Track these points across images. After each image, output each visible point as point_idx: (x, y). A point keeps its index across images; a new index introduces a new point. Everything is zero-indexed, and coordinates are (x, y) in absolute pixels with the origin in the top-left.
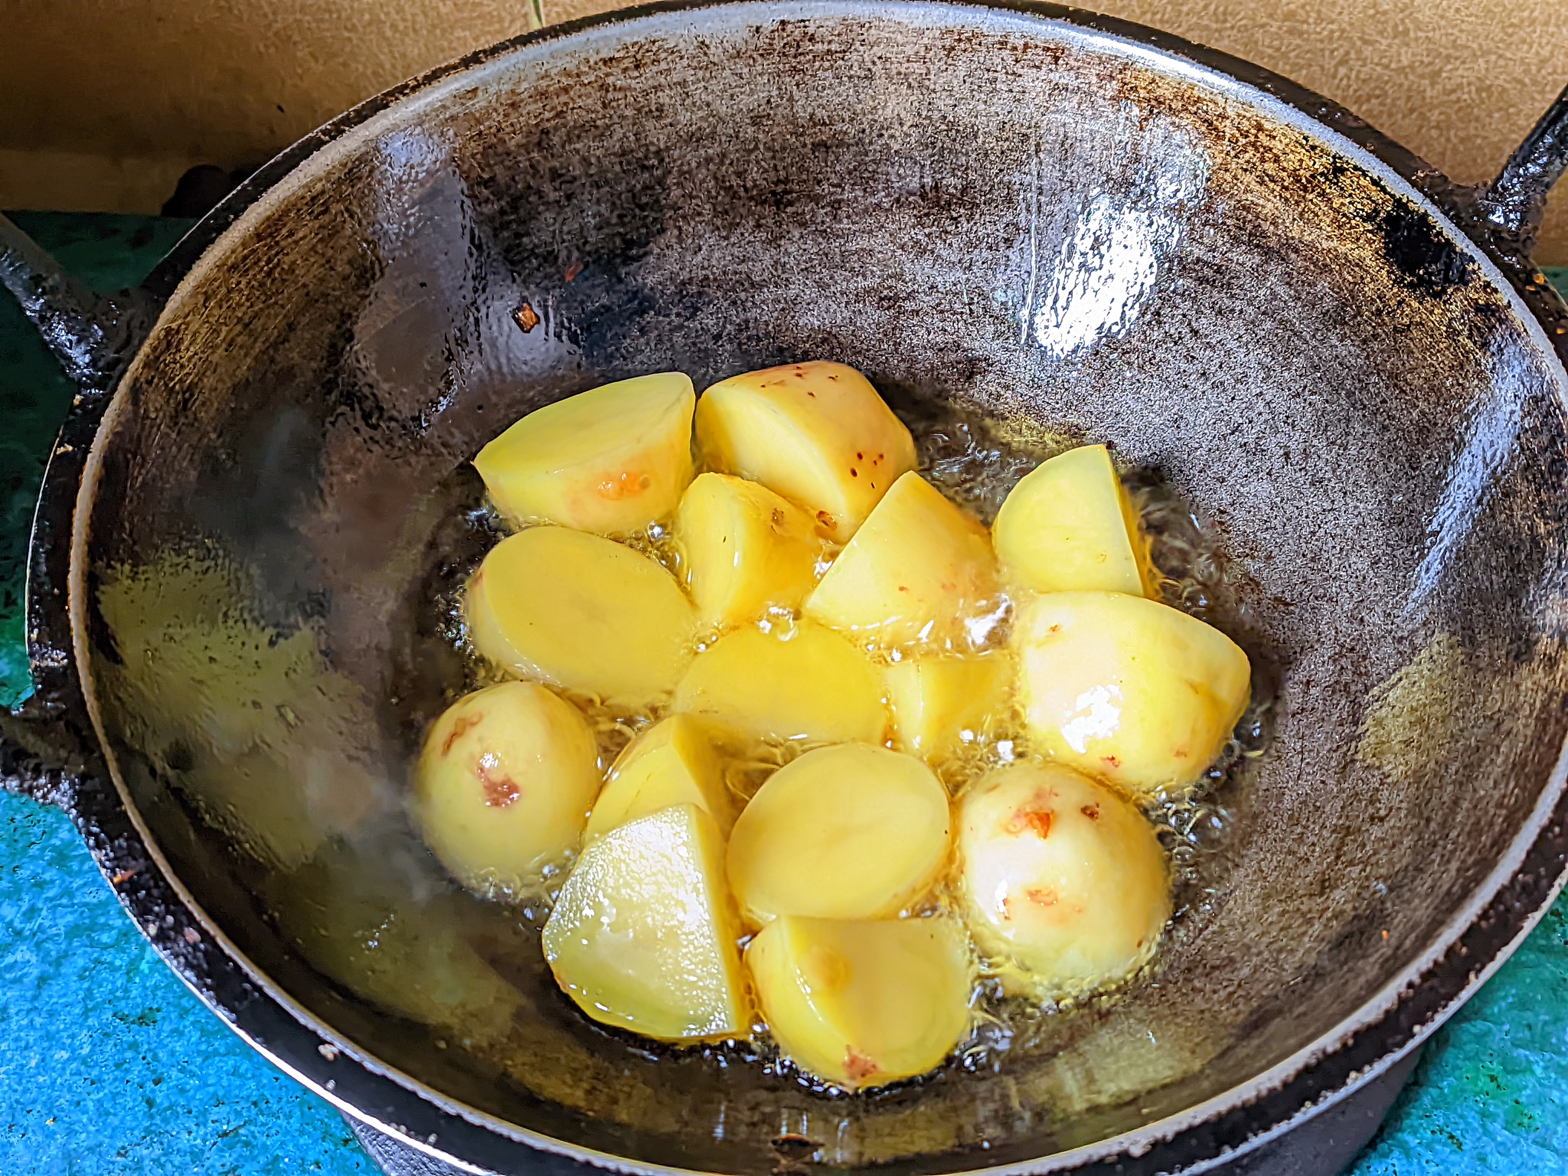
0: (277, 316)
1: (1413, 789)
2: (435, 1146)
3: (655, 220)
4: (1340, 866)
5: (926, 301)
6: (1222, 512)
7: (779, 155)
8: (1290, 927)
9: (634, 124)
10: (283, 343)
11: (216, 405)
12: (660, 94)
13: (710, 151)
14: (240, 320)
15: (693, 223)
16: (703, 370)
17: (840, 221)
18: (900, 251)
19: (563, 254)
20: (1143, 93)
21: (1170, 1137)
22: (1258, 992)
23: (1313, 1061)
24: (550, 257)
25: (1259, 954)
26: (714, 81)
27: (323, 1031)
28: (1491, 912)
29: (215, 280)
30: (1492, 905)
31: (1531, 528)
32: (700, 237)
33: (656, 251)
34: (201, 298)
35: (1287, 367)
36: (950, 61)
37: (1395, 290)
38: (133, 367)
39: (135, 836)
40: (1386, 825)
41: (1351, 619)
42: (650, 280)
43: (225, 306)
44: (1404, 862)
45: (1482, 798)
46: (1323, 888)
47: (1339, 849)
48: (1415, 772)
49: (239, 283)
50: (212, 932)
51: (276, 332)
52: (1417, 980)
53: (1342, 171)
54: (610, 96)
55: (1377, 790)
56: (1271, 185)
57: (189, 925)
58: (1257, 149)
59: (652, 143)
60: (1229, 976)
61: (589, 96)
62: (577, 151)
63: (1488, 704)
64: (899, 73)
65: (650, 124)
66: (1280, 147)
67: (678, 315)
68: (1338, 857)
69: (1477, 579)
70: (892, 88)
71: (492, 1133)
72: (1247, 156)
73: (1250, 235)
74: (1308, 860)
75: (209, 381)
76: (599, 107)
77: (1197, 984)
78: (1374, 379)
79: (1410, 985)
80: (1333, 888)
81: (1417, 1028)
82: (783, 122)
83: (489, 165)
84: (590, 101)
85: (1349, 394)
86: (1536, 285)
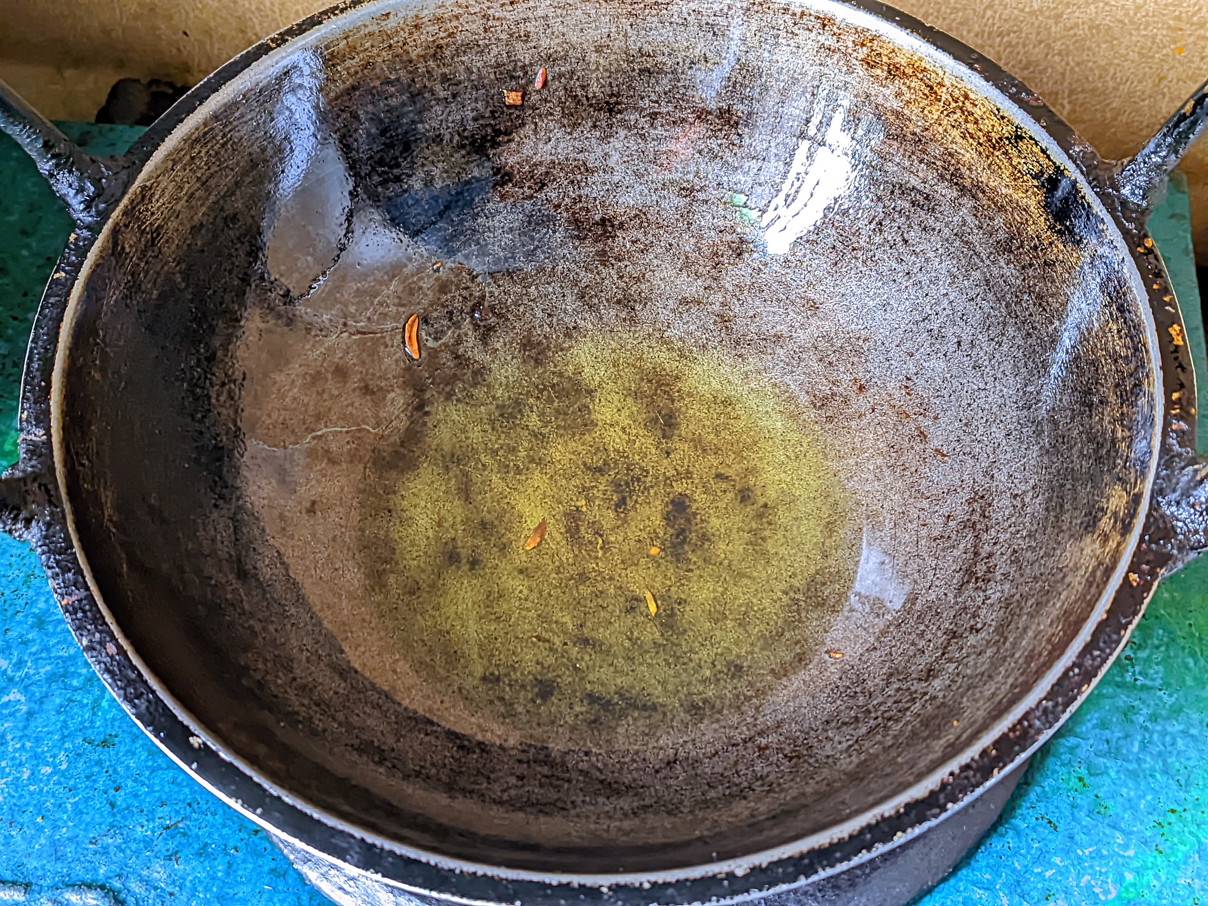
0: (227, 176)
1: (1002, 612)
2: (260, 816)
3: (518, 116)
4: (943, 661)
5: (713, 194)
6: (908, 379)
7: (614, 76)
8: (900, 701)
9: (507, 45)
10: (231, 196)
11: (176, 242)
12: (528, 24)
13: (563, 69)
14: (198, 179)
15: (546, 121)
16: (545, 230)
17: (655, 128)
18: (698, 155)
19: (447, 137)
20: (885, 59)
21: (764, 865)
22: (867, 750)
23: (874, 822)
24: (438, 139)
25: (876, 718)
26: (569, 18)
27: (193, 727)
28: (1018, 727)
29: (182, 150)
30: (1020, 722)
31: (1113, 432)
32: (551, 131)
33: (517, 139)
34: (170, 164)
35: (967, 277)
36: (745, 18)
37: (1049, 233)
38: (114, 215)
39: (80, 572)
40: (979, 636)
41: (986, 473)
42: (511, 161)
43: (188, 169)
44: (983, 669)
45: (1040, 632)
46: (929, 676)
47: (946, 648)
48: (1006, 599)
49: (200, 152)
50: (125, 648)
51: (226, 189)
52: (957, 771)
53: (1021, 138)
54: (490, 23)
55: (979, 607)
56: (971, 140)
57: (110, 641)
58: (963, 112)
59: (519, 60)
60: (852, 732)
61: (474, 22)
62: (463, 63)
63: (1063, 558)
64: (707, 24)
65: (519, 46)
66: (980, 113)
67: (530, 188)
68: (943, 654)
69: (1072, 462)
70: (701, 34)
71: (301, 812)
72: (955, 116)
73: (952, 175)
74: (923, 652)
75: (173, 224)
76: (482, 30)
77: (830, 734)
78: (1026, 297)
79: (952, 774)
80: (935, 677)
81: (950, 805)
82: (618, 51)
83: (396, 70)
84: (474, 26)
85: (1008, 306)
86: (1146, 248)
